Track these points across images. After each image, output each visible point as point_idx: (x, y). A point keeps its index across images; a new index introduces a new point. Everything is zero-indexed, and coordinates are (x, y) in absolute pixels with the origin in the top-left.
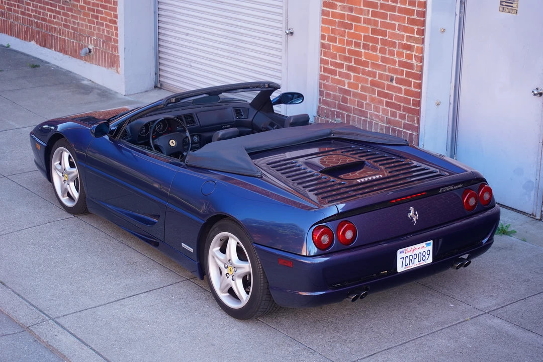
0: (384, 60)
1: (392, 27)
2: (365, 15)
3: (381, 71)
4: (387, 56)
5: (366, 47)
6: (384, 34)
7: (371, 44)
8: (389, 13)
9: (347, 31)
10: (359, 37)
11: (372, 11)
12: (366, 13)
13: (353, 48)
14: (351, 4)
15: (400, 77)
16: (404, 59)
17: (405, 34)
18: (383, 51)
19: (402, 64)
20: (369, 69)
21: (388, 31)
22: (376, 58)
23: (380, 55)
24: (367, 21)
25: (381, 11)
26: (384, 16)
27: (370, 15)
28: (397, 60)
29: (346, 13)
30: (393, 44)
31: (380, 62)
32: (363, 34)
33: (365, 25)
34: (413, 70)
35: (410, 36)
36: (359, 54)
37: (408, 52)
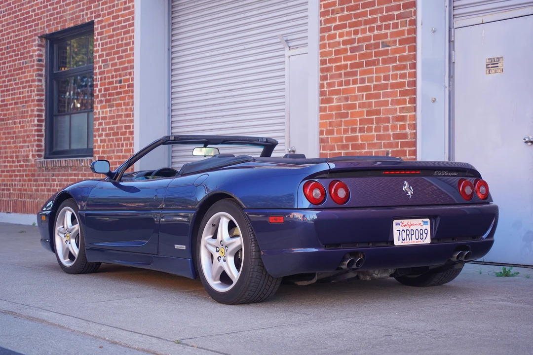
0: (379, 137)
1: (386, 103)
2: (360, 100)
3: (377, 149)
4: (382, 133)
5: (362, 130)
6: (377, 112)
7: (366, 126)
8: (381, 92)
9: (343, 120)
10: (355, 122)
11: (366, 95)
12: (361, 97)
13: (350, 134)
14: (347, 94)
15: (395, 149)
16: (398, 131)
17: (398, 107)
18: (377, 129)
19: (397, 136)
20: (366, 150)
21: (381, 108)
22: (372, 137)
23: (375, 134)
24: (362, 105)
25: (375, 92)
26: (377, 96)
27: (364, 99)
28: (391, 133)
29: (342, 104)
30: (387, 120)
31: (375, 141)
32: (358, 119)
33: (360, 110)
34: (407, 139)
35: (402, 107)
36: (356, 138)
37: (402, 123)
